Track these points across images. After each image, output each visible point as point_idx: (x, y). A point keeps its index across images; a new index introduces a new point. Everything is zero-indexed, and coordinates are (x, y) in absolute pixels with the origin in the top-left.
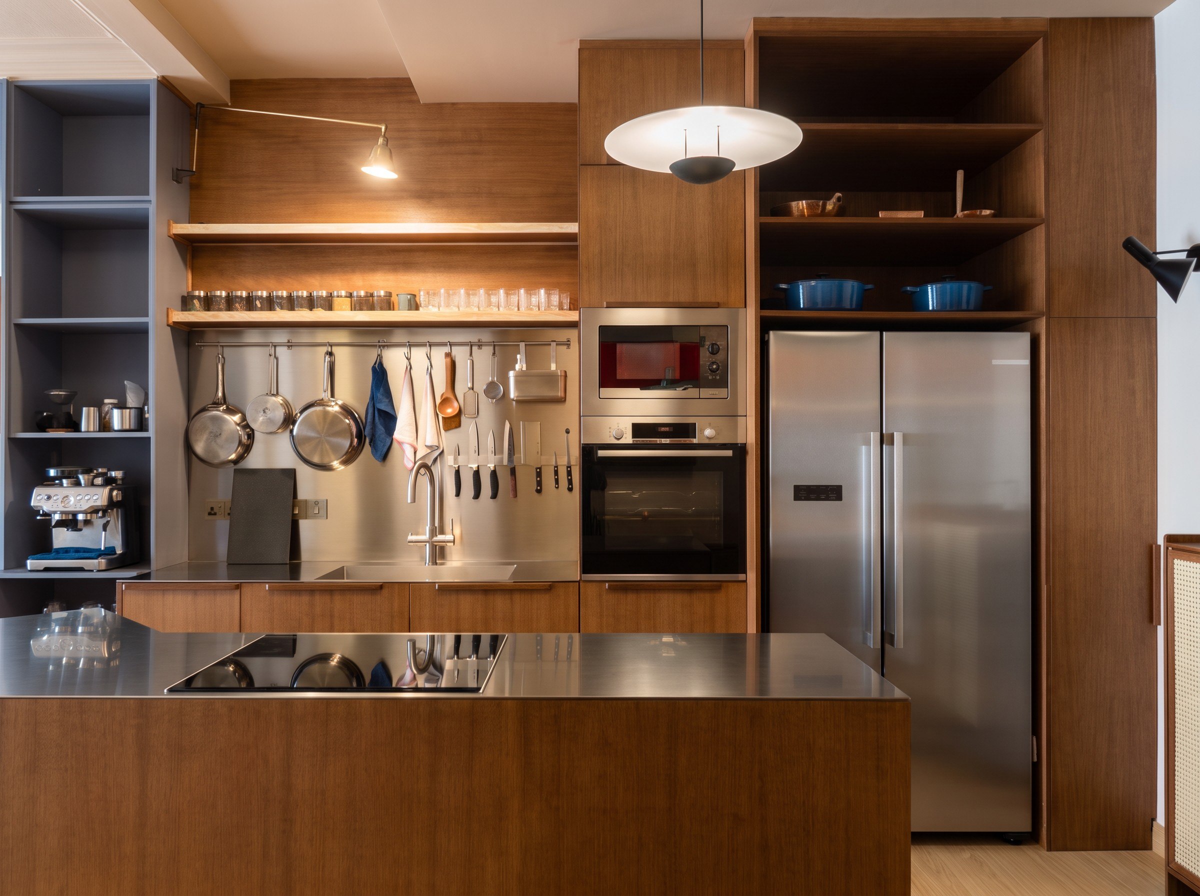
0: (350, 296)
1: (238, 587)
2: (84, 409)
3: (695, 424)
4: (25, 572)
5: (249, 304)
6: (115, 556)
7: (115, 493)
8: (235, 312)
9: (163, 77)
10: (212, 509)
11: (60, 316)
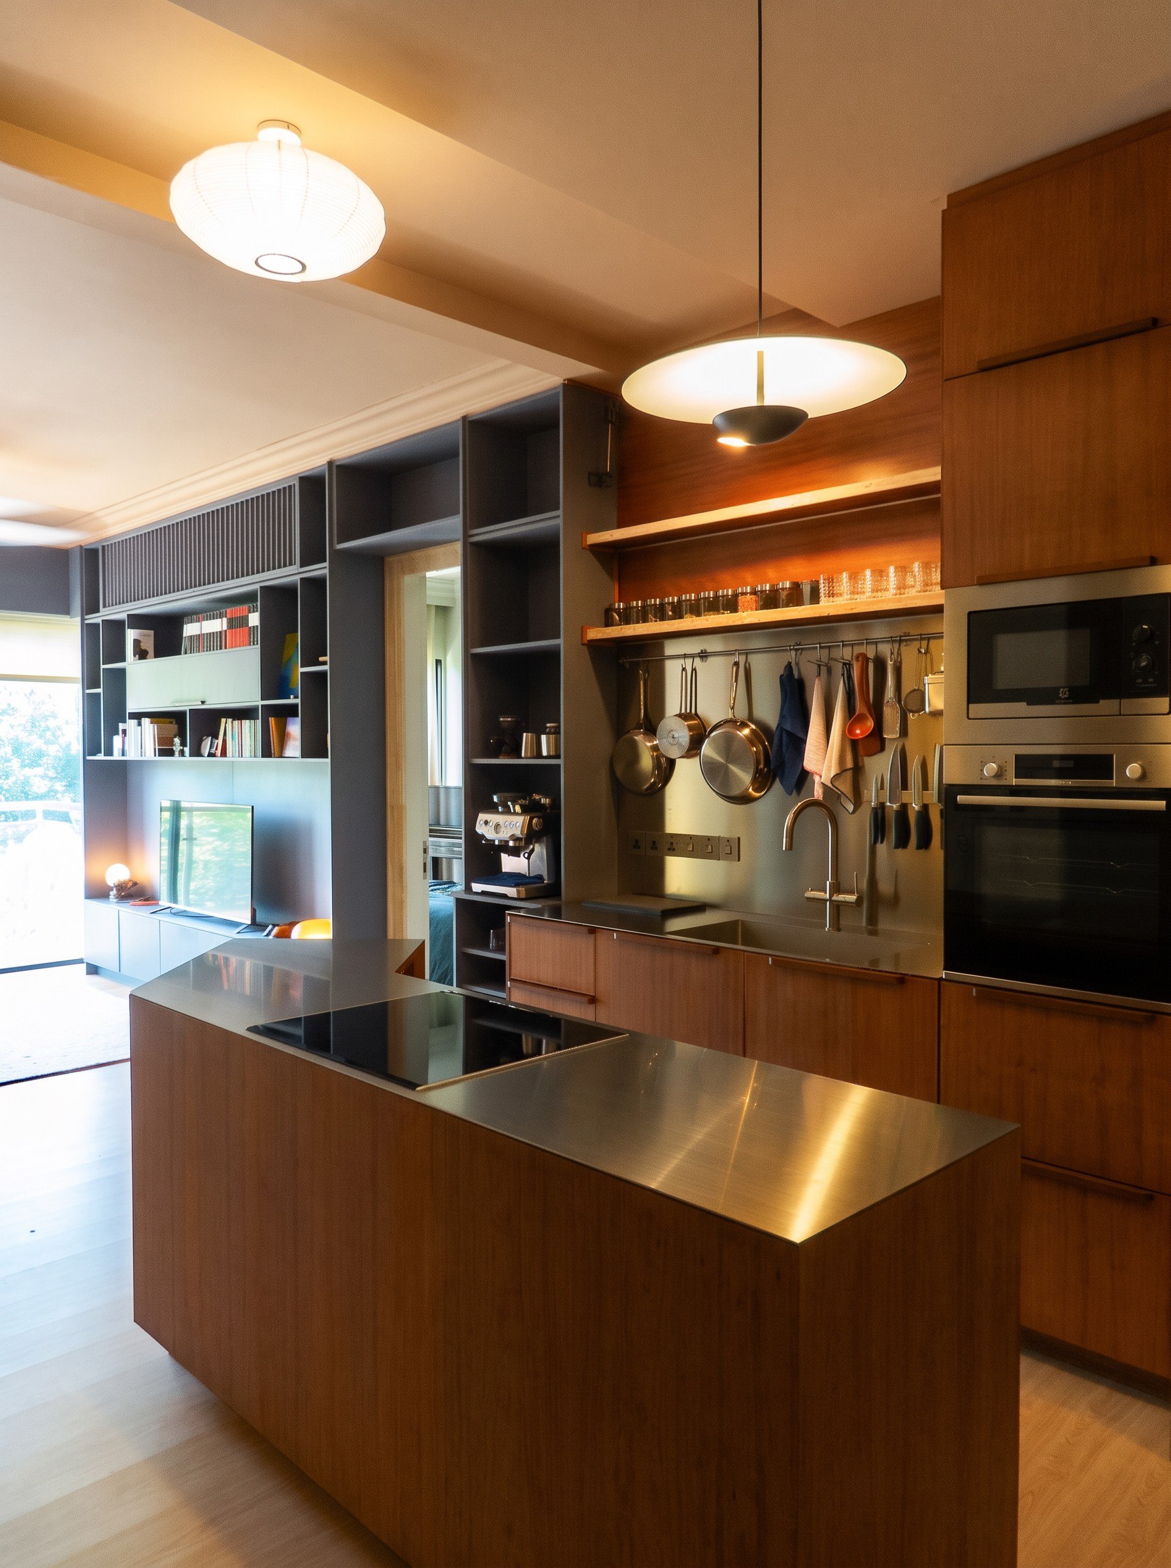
0: (754, 593)
1: (592, 931)
2: (525, 734)
3: (1112, 756)
4: (470, 894)
5: (661, 614)
6: (541, 885)
7: (535, 821)
8: (650, 623)
9: (569, 380)
10: (637, 841)
11: (527, 641)
